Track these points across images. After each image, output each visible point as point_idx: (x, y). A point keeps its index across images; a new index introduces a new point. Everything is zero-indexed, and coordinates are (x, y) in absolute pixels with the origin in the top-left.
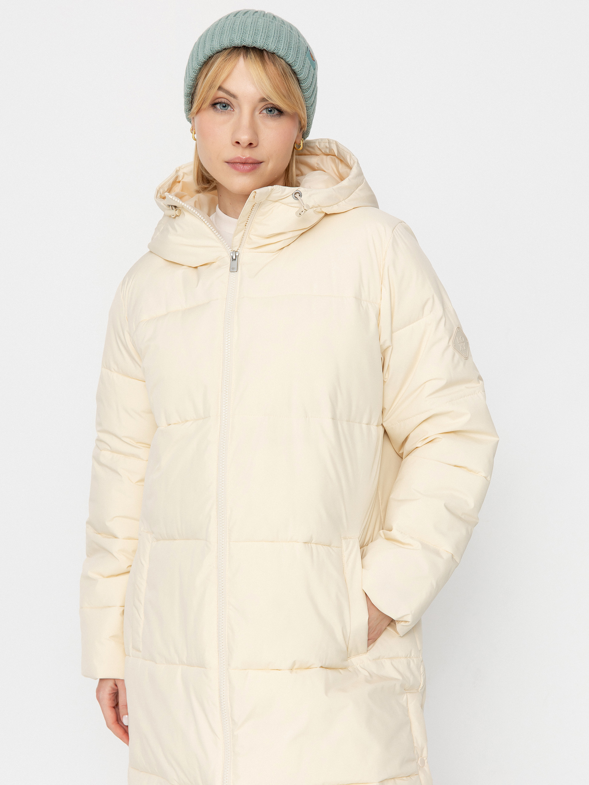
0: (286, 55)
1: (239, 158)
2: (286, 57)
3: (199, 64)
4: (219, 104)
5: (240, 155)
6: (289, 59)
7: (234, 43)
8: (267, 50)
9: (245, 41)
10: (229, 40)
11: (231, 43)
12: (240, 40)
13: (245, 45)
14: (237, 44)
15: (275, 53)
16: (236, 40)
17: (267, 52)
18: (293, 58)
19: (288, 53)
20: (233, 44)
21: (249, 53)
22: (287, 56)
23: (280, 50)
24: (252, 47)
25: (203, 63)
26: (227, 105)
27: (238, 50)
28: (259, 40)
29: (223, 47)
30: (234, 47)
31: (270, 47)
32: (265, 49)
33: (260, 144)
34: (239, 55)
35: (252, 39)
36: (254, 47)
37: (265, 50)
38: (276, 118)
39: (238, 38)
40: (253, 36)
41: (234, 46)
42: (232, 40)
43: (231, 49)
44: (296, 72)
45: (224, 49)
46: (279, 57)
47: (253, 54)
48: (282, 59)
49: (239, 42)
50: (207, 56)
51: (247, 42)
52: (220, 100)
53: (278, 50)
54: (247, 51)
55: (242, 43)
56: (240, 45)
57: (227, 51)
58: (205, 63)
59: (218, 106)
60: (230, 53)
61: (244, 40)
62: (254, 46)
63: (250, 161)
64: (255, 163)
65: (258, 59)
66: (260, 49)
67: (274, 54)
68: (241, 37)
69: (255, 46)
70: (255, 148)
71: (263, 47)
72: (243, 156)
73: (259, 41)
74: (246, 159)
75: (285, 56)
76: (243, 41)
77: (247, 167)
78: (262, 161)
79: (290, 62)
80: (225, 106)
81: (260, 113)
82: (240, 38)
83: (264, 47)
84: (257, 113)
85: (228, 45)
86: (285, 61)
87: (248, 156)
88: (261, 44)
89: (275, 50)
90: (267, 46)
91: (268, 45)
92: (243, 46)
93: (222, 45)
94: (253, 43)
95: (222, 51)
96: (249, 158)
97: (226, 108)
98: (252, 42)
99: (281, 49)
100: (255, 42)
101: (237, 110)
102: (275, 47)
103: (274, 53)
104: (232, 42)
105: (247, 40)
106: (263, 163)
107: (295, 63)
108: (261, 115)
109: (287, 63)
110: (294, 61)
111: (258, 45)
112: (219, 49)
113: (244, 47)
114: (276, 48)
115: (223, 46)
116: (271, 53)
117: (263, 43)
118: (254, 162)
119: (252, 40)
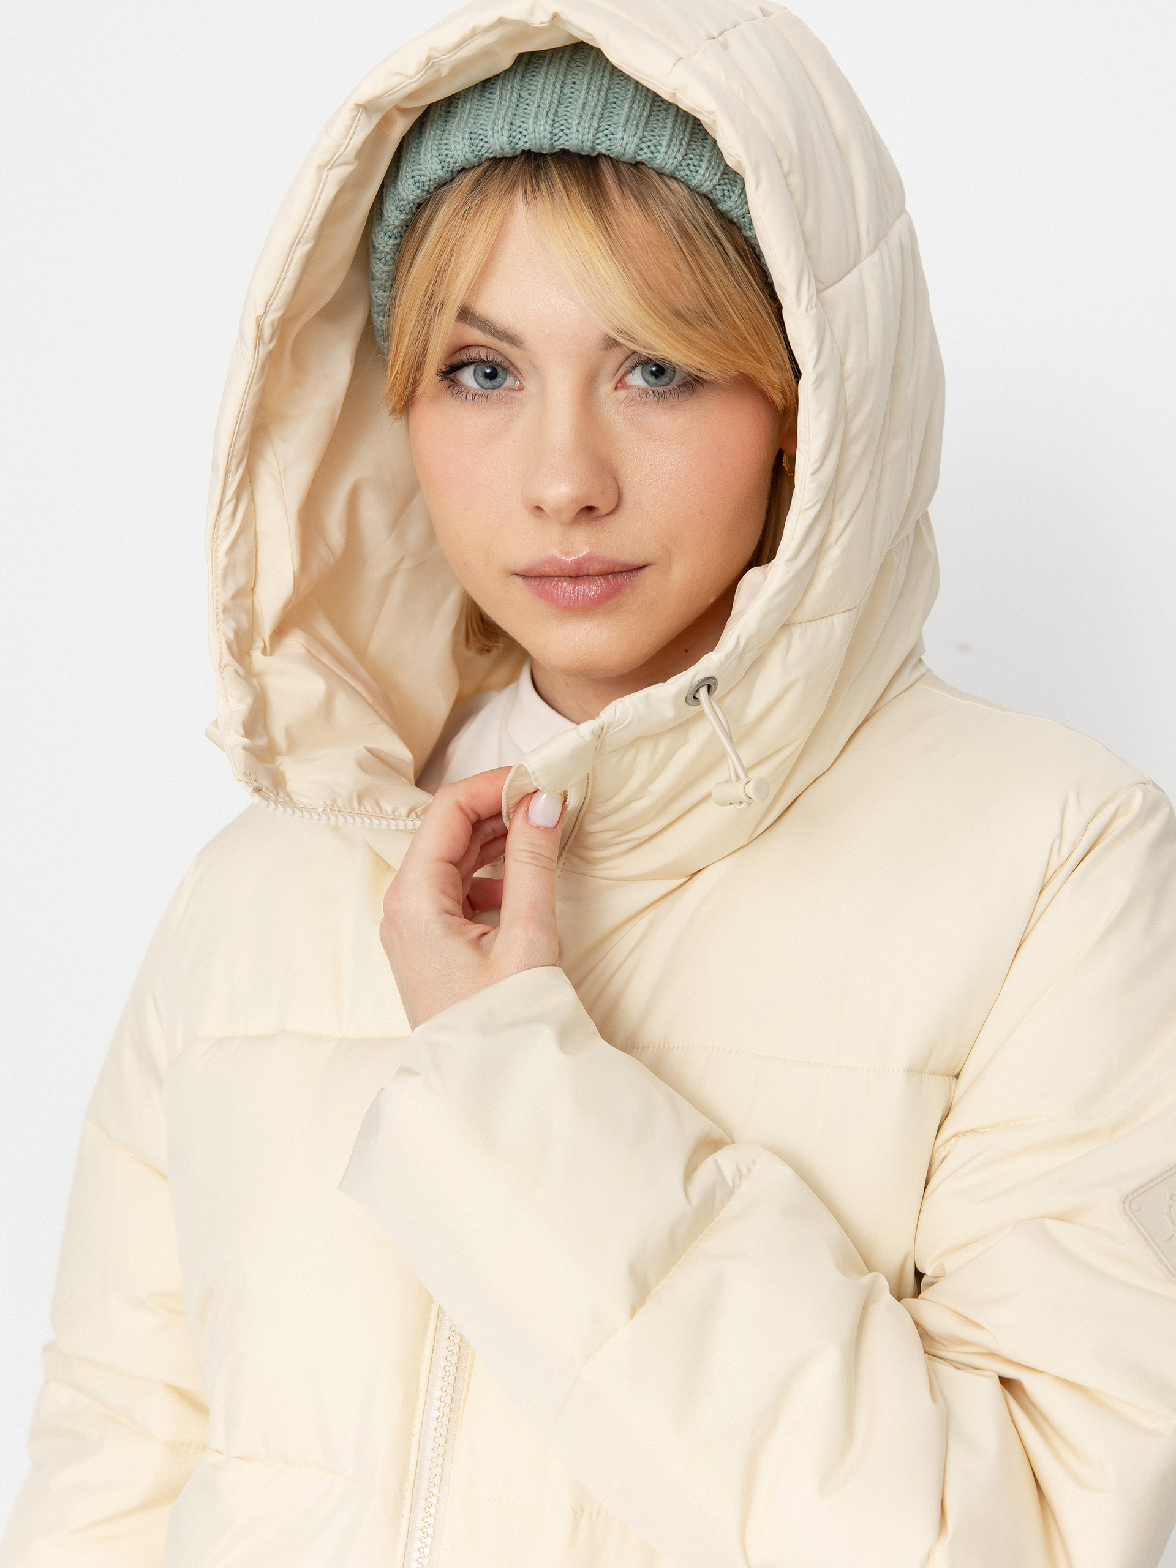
0: (684, 163)
1: (552, 560)
2: (688, 172)
3: (389, 234)
4: (472, 368)
5: (555, 552)
6: (699, 177)
7: (486, 145)
8: (612, 156)
9: (525, 133)
10: (467, 136)
11: (478, 148)
12: (506, 133)
13: (527, 147)
14: (498, 147)
15: (643, 164)
16: (491, 132)
17: (615, 162)
18: (713, 172)
19: (691, 156)
20: (484, 151)
21: (546, 173)
22: (692, 168)
23: (659, 147)
24: (556, 153)
25: (402, 227)
26: (499, 369)
27: (506, 169)
28: (575, 122)
29: (452, 165)
30: (492, 159)
31: (618, 142)
32: (603, 151)
33: (628, 498)
34: (511, 189)
35: (550, 122)
36: (564, 152)
37: (607, 157)
38: (676, 400)
39: (500, 127)
40: (553, 111)
41: (491, 156)
42: (481, 137)
43: (482, 168)
44: (735, 220)
45: (459, 172)
46: (660, 174)
47: (556, 176)
48: (676, 179)
49: (505, 139)
50: (405, 203)
51: (532, 136)
52: (473, 353)
53: (652, 148)
54: (538, 168)
55: (515, 141)
56: (508, 151)
57: (468, 179)
58: (407, 226)
59: (468, 378)
60: (478, 182)
61: (520, 130)
62: (562, 147)
63: (595, 568)
64: (614, 573)
65: (576, 195)
66: (589, 156)
67: (641, 166)
68: (508, 120)
69: (567, 148)
70: (612, 518)
71: (593, 148)
72: (567, 554)
73: (574, 128)
74: (579, 563)
75: (680, 168)
76: (519, 136)
77: (590, 589)
78: (642, 564)
79: (704, 189)
80: (492, 376)
81: (616, 388)
82: (506, 127)
83: (599, 147)
84: (605, 388)
85: (469, 156)
86: (688, 186)
87: (584, 552)
88: (585, 138)
89: (641, 152)
90: (608, 143)
91: (610, 136)
92: (523, 151)
93: (448, 160)
94: (556, 138)
95: (453, 179)
96: (588, 559)
97: (499, 379)
98: (549, 136)
99: (664, 143)
100: (561, 134)
101: (531, 386)
102: (636, 140)
103: (637, 165)
104: (482, 144)
105: (531, 129)
106: (647, 570)
107: (724, 187)
108: (622, 394)
109: (692, 190)
110: (722, 181)
111: (575, 142)
112: (441, 173)
113: (527, 154)
114: (643, 146)
115: (452, 161)
116: (631, 164)
117: (592, 131)
118: (609, 571)
119: (548, 128)
